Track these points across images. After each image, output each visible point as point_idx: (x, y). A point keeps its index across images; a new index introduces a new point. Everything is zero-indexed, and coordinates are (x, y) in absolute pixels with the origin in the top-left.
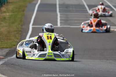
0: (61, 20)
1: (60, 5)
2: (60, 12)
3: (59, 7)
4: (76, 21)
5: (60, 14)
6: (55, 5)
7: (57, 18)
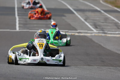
0: (19, 24)
1: (18, 8)
2: (18, 15)
3: (18, 11)
4: (35, 25)
5: (19, 18)
6: (14, 8)
7: (15, 22)
